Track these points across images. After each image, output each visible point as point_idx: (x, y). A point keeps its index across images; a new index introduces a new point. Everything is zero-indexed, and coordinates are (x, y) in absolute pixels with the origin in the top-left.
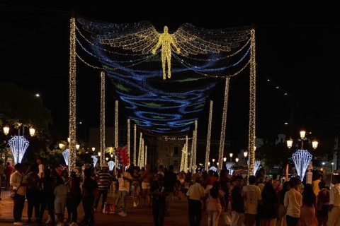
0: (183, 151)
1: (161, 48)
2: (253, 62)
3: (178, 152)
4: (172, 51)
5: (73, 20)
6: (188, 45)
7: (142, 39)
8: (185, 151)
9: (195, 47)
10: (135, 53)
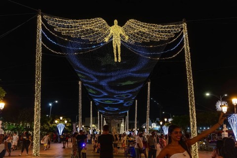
0: (121, 125)
1: (112, 37)
2: (186, 47)
3: (119, 125)
4: (121, 40)
5: (40, 17)
6: (134, 36)
7: (97, 31)
8: (122, 125)
9: (140, 36)
10: (91, 41)
